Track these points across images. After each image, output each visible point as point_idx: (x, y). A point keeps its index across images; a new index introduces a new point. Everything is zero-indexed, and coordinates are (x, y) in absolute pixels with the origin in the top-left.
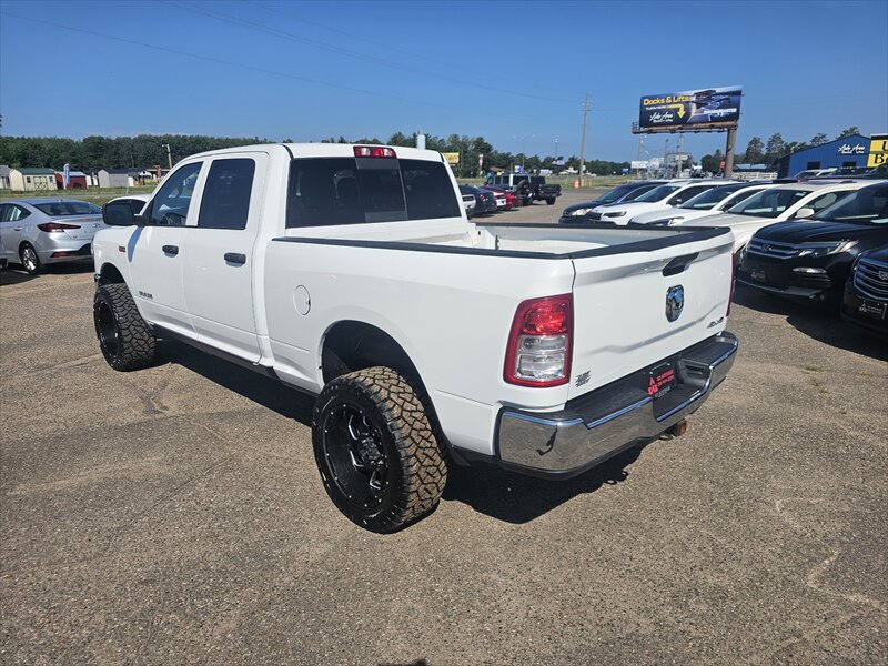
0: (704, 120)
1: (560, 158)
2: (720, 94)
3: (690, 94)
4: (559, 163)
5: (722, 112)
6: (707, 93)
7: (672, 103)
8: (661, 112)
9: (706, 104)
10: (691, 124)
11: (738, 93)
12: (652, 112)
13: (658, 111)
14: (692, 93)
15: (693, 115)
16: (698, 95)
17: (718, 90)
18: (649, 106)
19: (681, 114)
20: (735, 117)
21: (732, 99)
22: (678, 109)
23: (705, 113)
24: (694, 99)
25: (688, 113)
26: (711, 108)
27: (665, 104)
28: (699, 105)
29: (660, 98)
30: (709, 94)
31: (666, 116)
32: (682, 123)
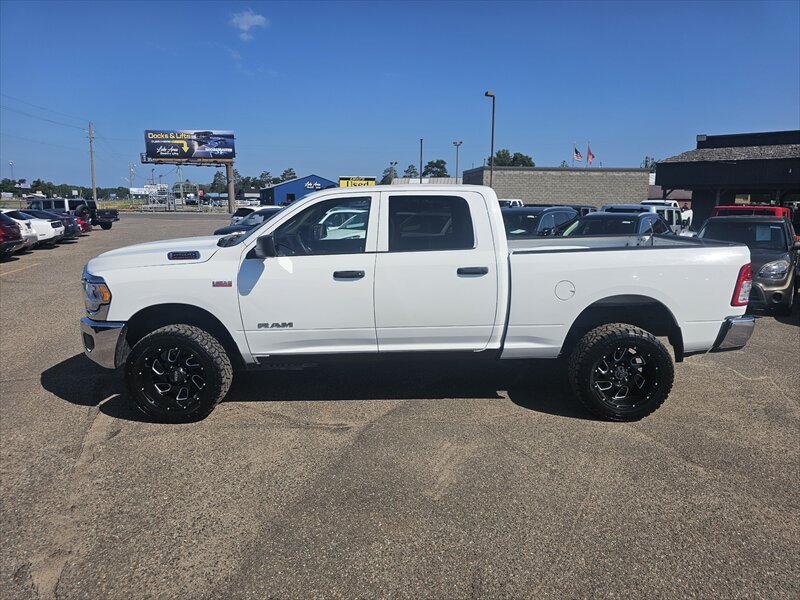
0: (206, 156)
1: (22, 181)
2: (216, 136)
3: (191, 132)
4: (22, 186)
5: (221, 151)
6: (205, 134)
7: (175, 139)
8: (167, 146)
9: (205, 143)
10: (196, 158)
11: (232, 137)
12: (158, 145)
13: (164, 145)
14: (192, 132)
15: (196, 151)
16: (198, 134)
17: (215, 132)
18: (153, 139)
19: (186, 149)
20: (232, 155)
21: (227, 140)
22: (182, 145)
23: (207, 150)
24: (195, 137)
25: (191, 150)
26: (211, 146)
27: (169, 139)
28: (200, 144)
29: (164, 133)
30: (207, 135)
31: (172, 149)
32: (188, 157)
